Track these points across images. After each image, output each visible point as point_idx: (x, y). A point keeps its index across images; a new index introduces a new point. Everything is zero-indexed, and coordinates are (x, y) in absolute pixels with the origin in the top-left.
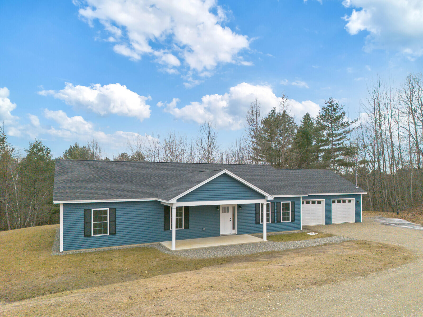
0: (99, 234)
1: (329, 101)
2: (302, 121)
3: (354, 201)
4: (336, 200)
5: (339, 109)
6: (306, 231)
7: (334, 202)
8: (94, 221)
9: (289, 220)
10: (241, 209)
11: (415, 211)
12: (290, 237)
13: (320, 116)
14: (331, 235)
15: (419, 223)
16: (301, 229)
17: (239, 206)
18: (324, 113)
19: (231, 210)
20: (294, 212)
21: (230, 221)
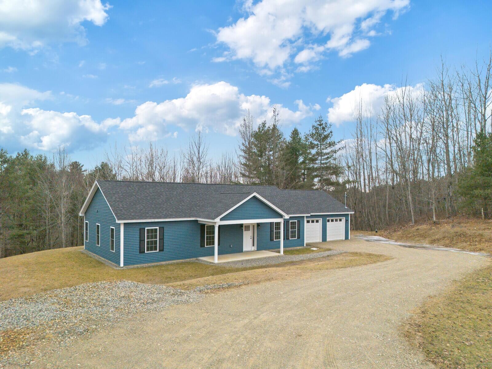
0: (151, 251)
1: (319, 120)
2: (291, 136)
3: (344, 219)
4: (330, 218)
5: (327, 128)
6: (309, 247)
7: (328, 221)
8: (147, 239)
9: (295, 237)
10: (260, 227)
11: (390, 229)
12: (299, 252)
13: (310, 134)
14: (330, 250)
15: (393, 240)
16: (305, 246)
17: (258, 225)
18: (314, 132)
19: (251, 228)
20: (300, 230)
21: (251, 238)
